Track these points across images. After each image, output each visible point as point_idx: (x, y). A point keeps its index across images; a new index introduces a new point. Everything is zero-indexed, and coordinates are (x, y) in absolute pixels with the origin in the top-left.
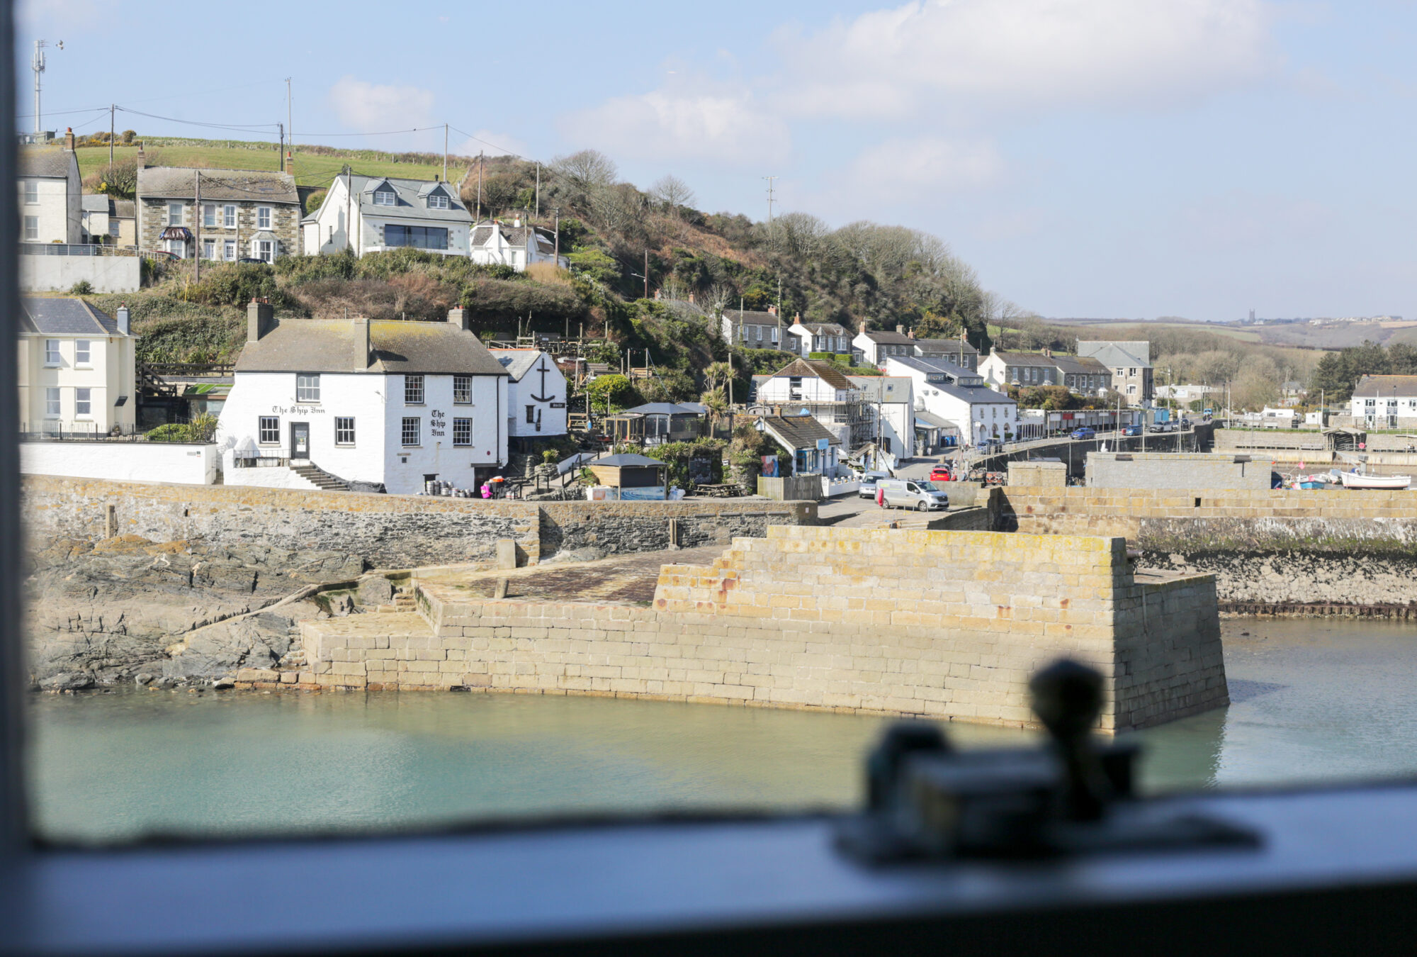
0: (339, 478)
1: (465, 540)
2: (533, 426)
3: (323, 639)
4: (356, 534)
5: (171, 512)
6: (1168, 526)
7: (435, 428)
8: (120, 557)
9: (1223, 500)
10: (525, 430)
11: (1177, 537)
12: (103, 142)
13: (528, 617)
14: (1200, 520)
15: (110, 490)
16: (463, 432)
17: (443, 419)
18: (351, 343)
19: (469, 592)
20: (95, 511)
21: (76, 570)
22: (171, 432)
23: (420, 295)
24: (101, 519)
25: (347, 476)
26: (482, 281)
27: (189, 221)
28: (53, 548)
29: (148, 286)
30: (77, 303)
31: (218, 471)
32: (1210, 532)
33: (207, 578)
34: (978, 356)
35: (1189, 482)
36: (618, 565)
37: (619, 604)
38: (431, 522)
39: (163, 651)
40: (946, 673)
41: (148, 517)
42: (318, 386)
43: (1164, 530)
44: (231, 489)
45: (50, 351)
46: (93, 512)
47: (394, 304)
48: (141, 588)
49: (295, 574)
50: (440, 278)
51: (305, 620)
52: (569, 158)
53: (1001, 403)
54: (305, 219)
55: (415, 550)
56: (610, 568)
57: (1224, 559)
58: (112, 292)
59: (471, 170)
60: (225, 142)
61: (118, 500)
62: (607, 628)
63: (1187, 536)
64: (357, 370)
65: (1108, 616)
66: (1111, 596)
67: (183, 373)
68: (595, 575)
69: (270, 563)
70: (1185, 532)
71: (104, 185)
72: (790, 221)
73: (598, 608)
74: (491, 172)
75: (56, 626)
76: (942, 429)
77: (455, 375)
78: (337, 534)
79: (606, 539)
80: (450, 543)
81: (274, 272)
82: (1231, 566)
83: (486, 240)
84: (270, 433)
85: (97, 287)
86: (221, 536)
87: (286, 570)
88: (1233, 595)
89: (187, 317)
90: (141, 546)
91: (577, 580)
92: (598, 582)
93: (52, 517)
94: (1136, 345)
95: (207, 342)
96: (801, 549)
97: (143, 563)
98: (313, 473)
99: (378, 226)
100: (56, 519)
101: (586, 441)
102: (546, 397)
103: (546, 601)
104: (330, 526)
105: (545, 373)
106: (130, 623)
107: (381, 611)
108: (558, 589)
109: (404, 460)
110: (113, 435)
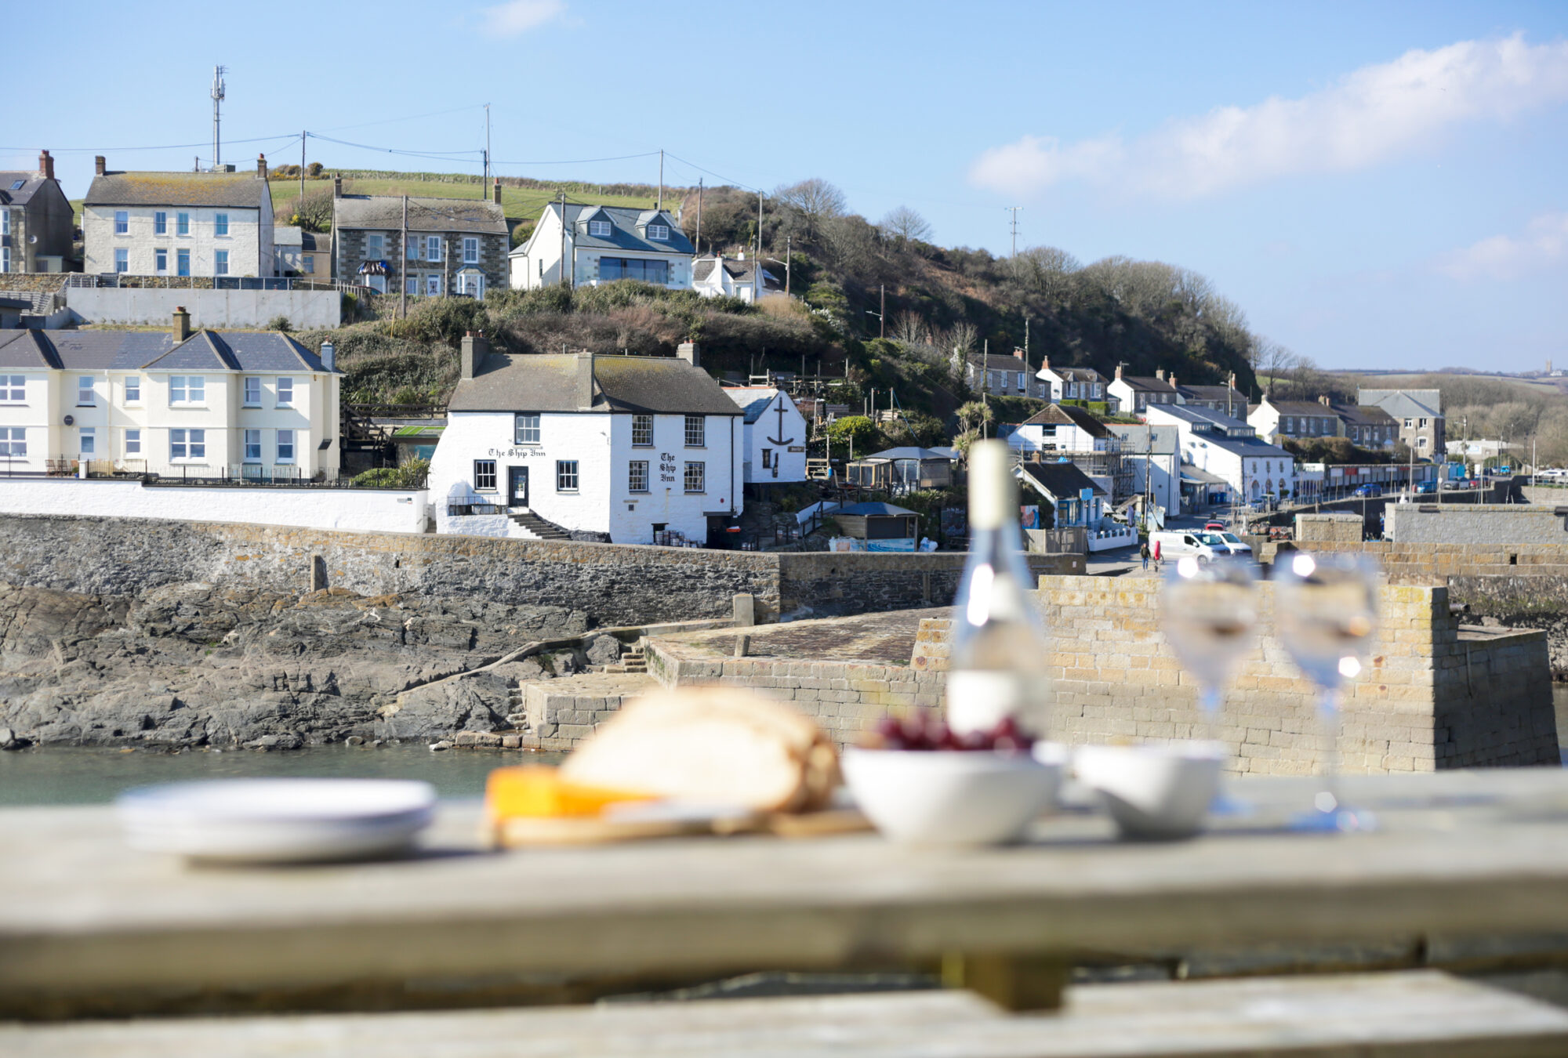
0: (561, 528)
1: (699, 594)
2: (769, 472)
3: (549, 700)
4: (580, 587)
5: (381, 563)
6: (1480, 586)
7: (665, 472)
8: (326, 611)
9: (1542, 557)
10: (761, 476)
11: (1491, 598)
12: (287, 176)
13: (773, 676)
14: (1516, 578)
15: (315, 539)
16: (694, 476)
17: (673, 463)
18: (573, 380)
19: (705, 650)
20: (299, 562)
21: (280, 625)
22: (379, 477)
23: (644, 330)
24: (306, 571)
25: (569, 525)
26: (712, 315)
27: (389, 253)
28: (254, 601)
29: (349, 323)
30: (278, 339)
31: (429, 519)
32: (1528, 593)
33: (421, 633)
34: (1248, 406)
35: (1503, 536)
36: (867, 622)
37: (873, 663)
38: (662, 574)
39: (374, 712)
40: (1242, 739)
41: (356, 569)
42: (538, 426)
43: (1474, 590)
44: (443, 539)
45: (249, 389)
46: (297, 562)
47: (616, 339)
48: (350, 644)
49: (515, 630)
50: (665, 312)
51: (526, 678)
52: (793, 189)
53: (1275, 456)
54: (514, 252)
55: (643, 605)
56: (858, 626)
57: (1544, 623)
58: (311, 329)
59: (686, 202)
60: (419, 174)
61: (324, 550)
62: (860, 689)
63: (1501, 597)
64: (581, 409)
65: (1427, 676)
66: (1430, 654)
67: (390, 415)
68: (842, 633)
69: (488, 618)
70: (1499, 592)
71: (295, 218)
72: (1036, 256)
73: (850, 666)
74: (709, 203)
75: (259, 683)
76: (1210, 484)
77: (686, 414)
78: (560, 588)
79: (852, 595)
80: (682, 598)
81: (486, 307)
82: (1552, 630)
83: (708, 274)
84: (486, 477)
85: (295, 323)
86: (435, 589)
87: (505, 627)
88: (1555, 662)
89: (394, 355)
90: (349, 600)
91: (824, 638)
92: (847, 640)
93: (253, 568)
94: (1424, 393)
95: (417, 382)
96: (1077, 601)
97: (351, 618)
98: (533, 521)
99: (593, 258)
100: (257, 571)
101: (826, 489)
102: (784, 440)
103: (791, 659)
104: (553, 579)
105: (783, 413)
106: (339, 682)
107: (610, 671)
108: (804, 647)
109: (631, 508)
110: (318, 481)
